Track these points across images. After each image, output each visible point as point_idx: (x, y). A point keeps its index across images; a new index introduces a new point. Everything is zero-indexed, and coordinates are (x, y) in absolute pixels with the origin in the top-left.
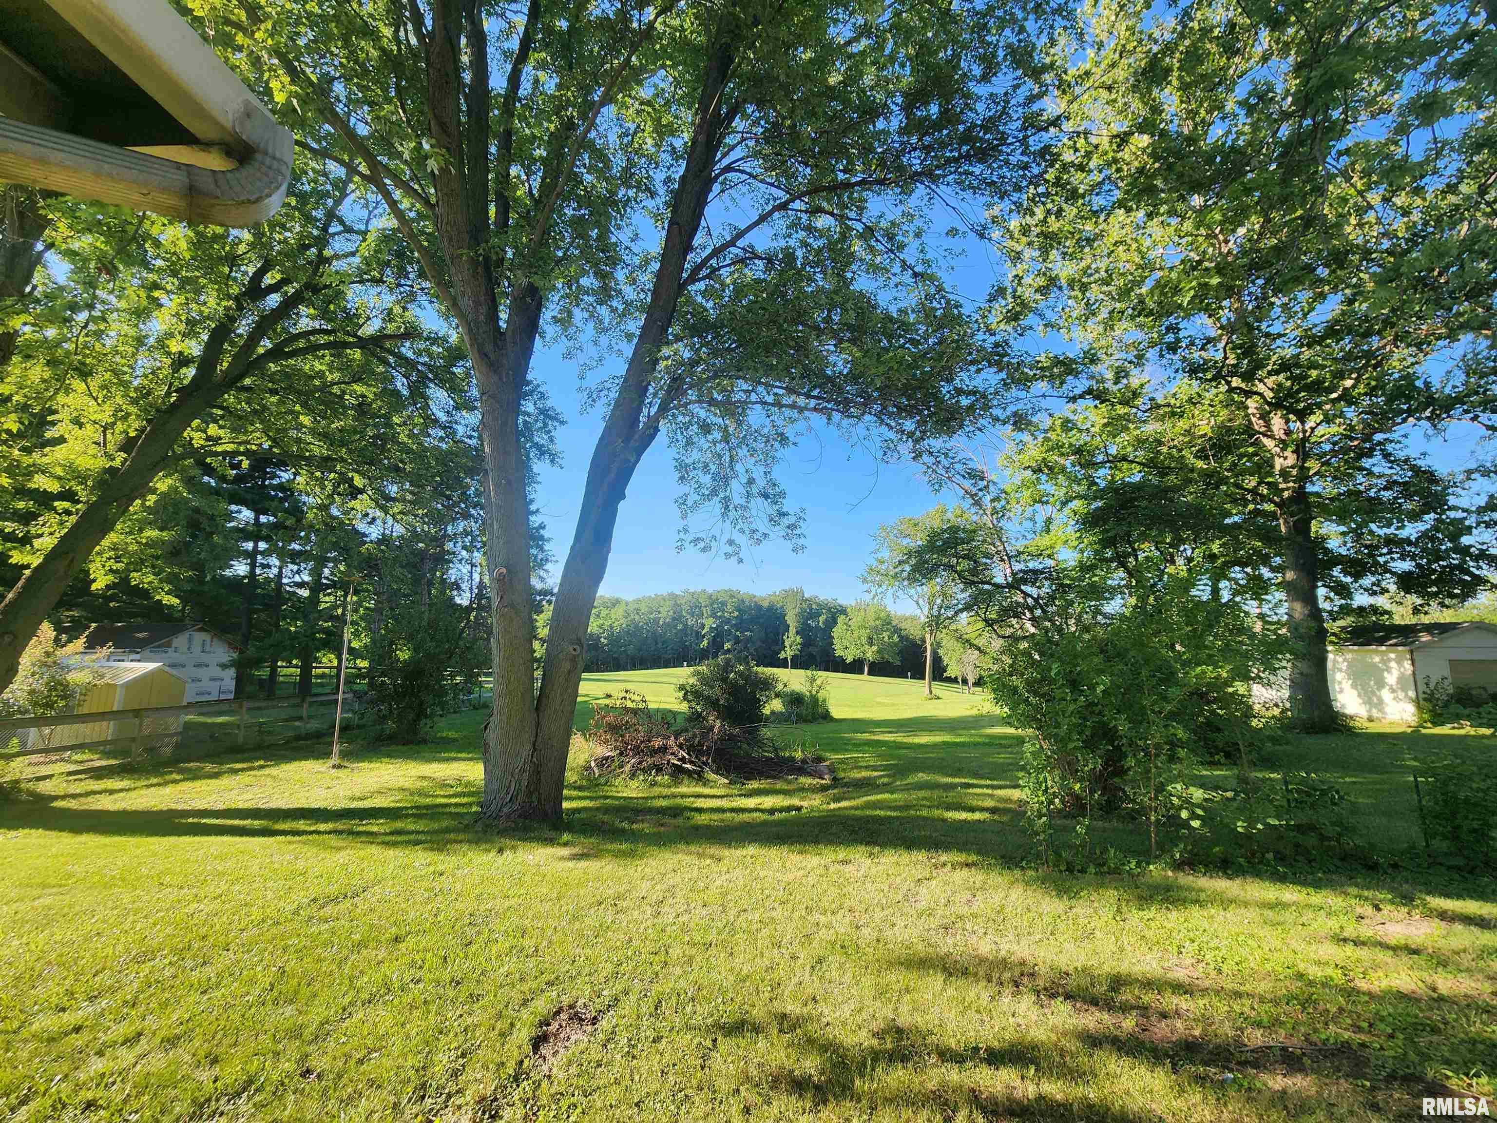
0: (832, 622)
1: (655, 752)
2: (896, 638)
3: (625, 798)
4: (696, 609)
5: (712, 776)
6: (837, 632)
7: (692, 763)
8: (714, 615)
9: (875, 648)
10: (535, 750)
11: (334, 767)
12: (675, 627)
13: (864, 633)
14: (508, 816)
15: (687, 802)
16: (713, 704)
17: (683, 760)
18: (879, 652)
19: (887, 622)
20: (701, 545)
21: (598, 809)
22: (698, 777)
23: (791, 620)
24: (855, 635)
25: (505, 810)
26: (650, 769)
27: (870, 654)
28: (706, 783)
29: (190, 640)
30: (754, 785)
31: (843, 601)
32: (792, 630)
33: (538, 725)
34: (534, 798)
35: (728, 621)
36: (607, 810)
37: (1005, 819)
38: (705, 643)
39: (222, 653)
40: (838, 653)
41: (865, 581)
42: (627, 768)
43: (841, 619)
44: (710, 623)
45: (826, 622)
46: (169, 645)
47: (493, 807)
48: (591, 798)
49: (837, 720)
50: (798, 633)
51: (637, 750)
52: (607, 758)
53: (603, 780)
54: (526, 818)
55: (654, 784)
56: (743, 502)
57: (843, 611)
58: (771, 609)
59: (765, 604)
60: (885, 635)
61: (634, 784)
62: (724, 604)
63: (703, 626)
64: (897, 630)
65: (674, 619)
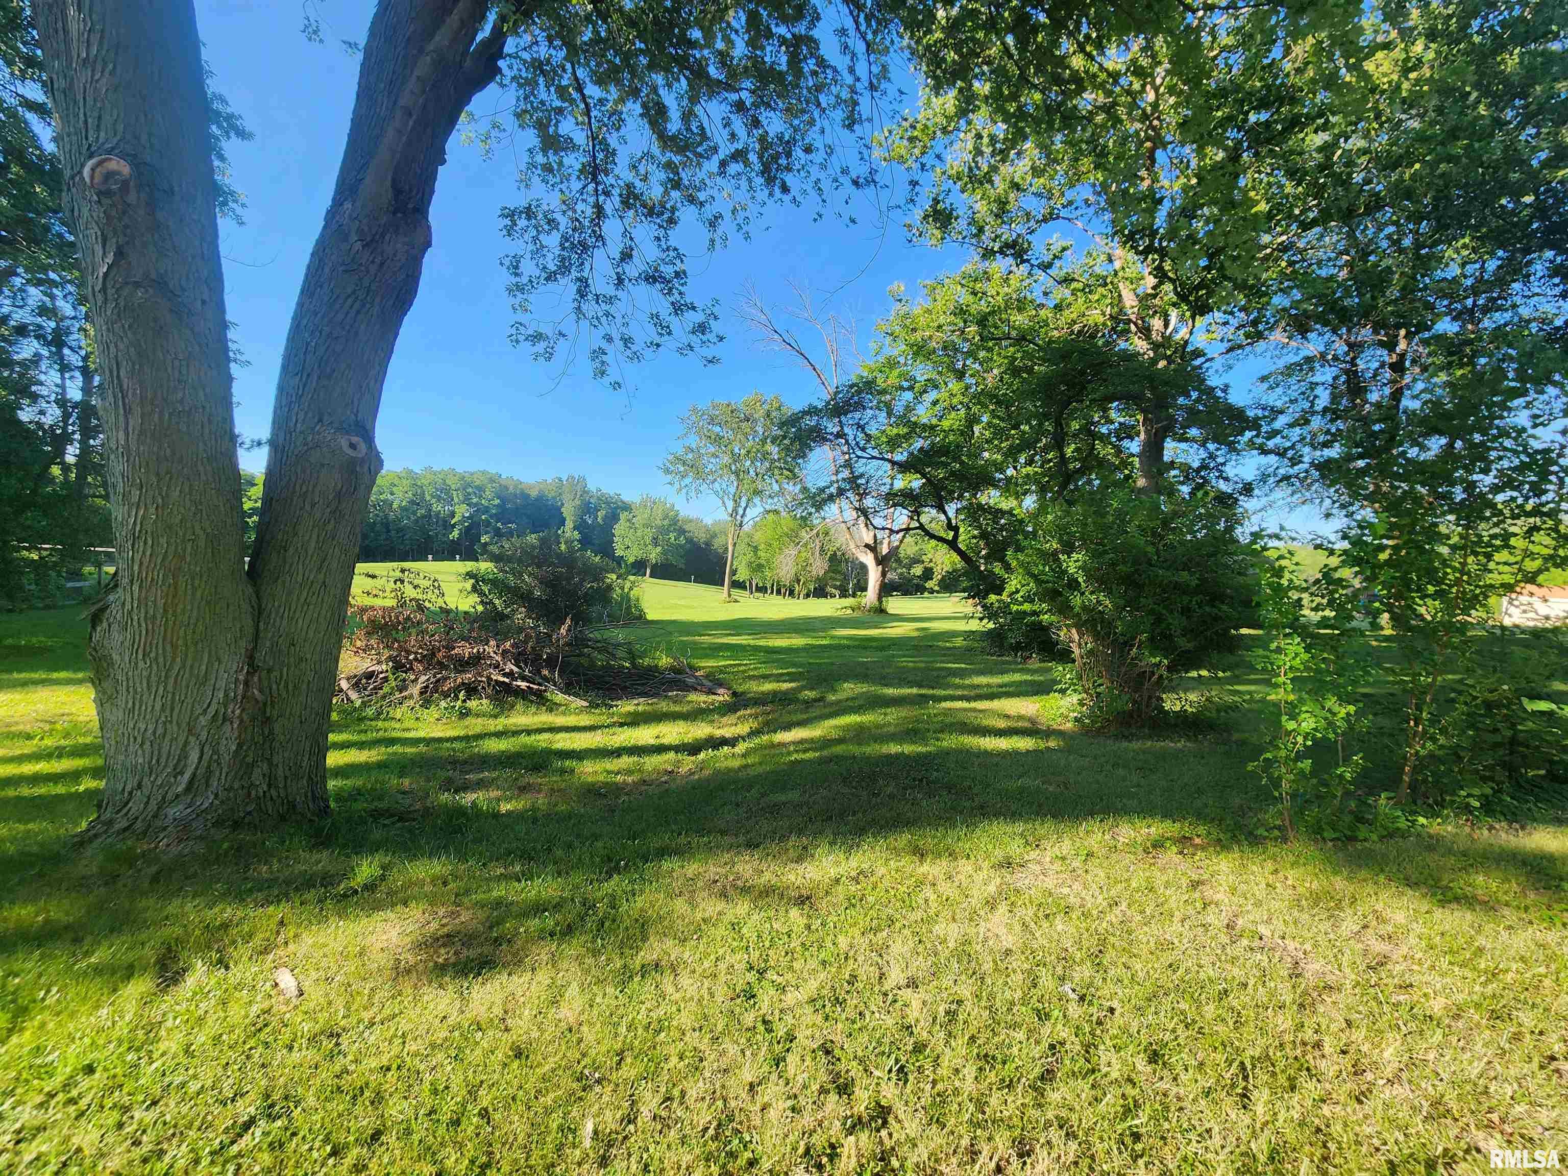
0: (613, 518)
1: (463, 665)
2: (682, 540)
3: (428, 741)
4: (444, 493)
5: (560, 697)
6: (619, 529)
7: (524, 679)
8: (467, 500)
9: (659, 549)
10: (253, 668)
12: (414, 513)
13: (649, 533)
14: (184, 827)
15: (542, 741)
16: (522, 597)
17: (510, 675)
18: (665, 552)
19: (675, 521)
20: (541, 346)
21: (381, 766)
22: (539, 699)
23: (568, 511)
24: (639, 534)
25: (174, 811)
26: (457, 690)
27: (654, 555)
28: (552, 707)
30: (627, 707)
31: (626, 497)
32: (569, 524)
33: (259, 613)
34: (257, 776)
35: (486, 510)
36: (403, 766)
37: (1052, 744)
38: (455, 534)
40: (619, 553)
41: (667, 471)
42: (415, 690)
43: (623, 516)
44: (462, 511)
45: (605, 518)
47: (135, 807)
48: (361, 745)
49: (653, 622)
50: (575, 528)
51: (429, 660)
52: (370, 675)
53: (370, 712)
54: (237, 825)
55: (464, 714)
56: (610, 290)
57: (627, 507)
58: (540, 498)
59: (534, 493)
60: (672, 536)
61: (433, 713)
62: (481, 489)
63: (453, 514)
64: (682, 531)
65: (412, 502)
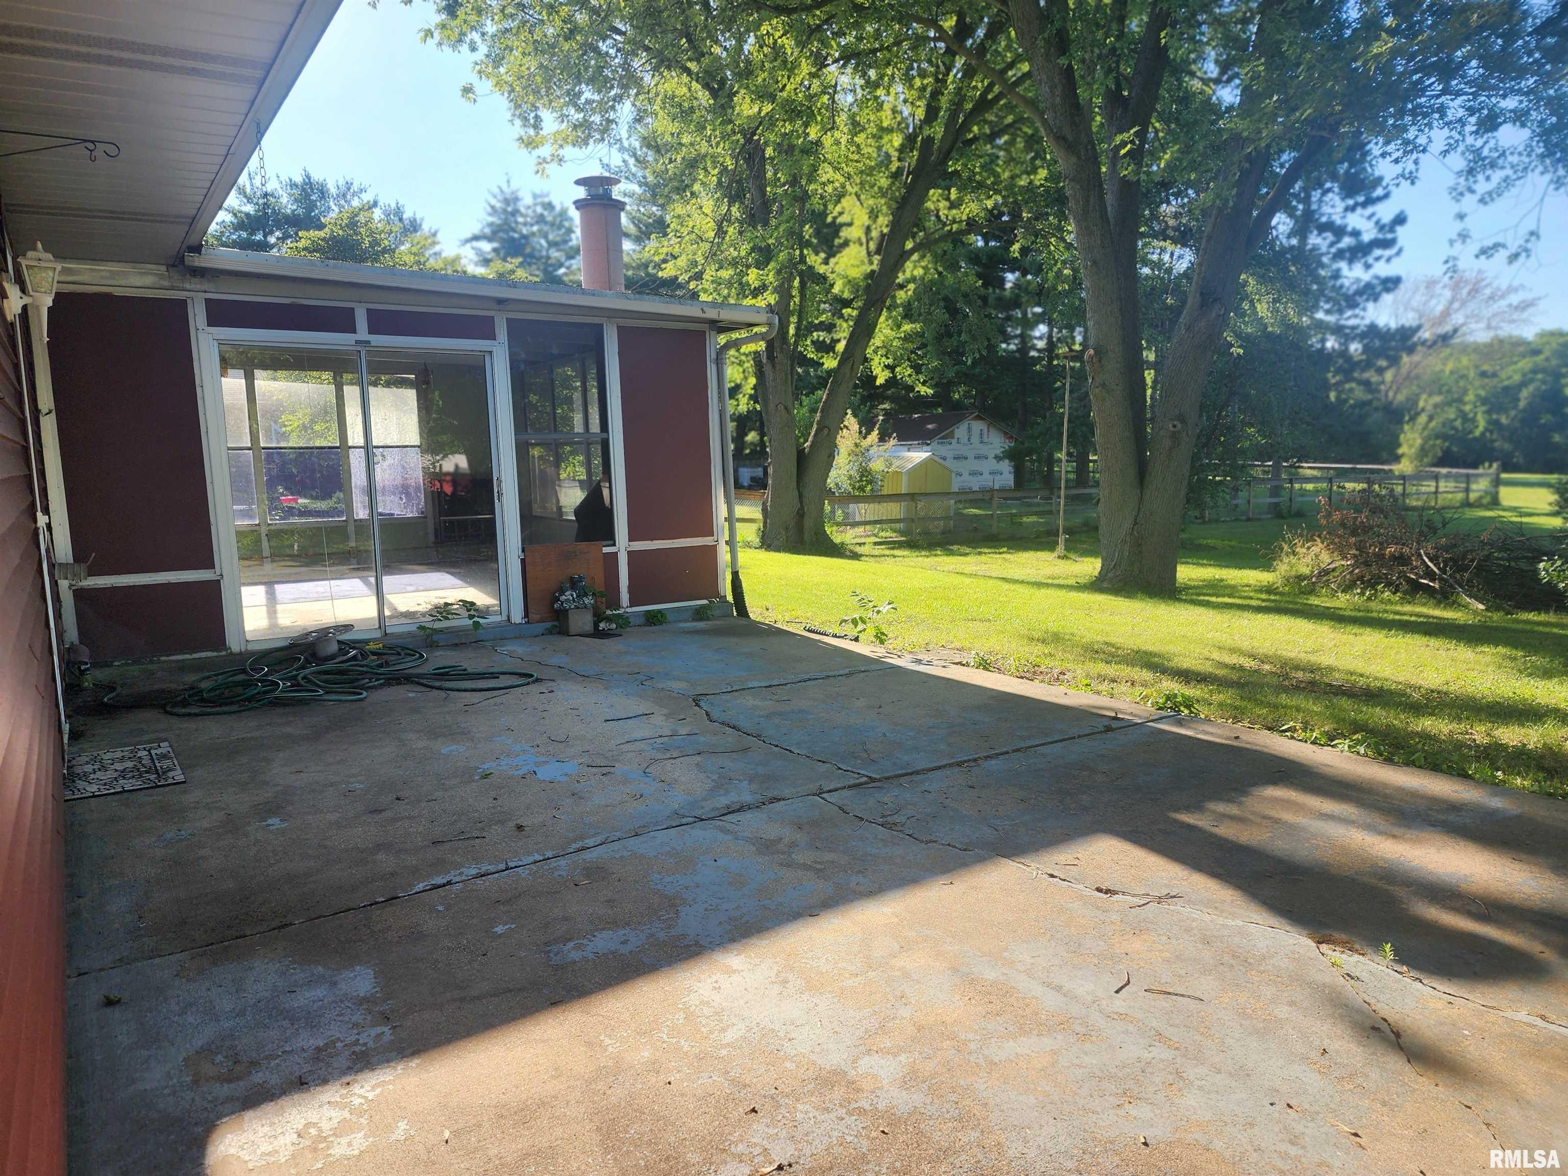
5: (1464, 600)
10: (1136, 523)
11: (1059, 557)
22: (1443, 597)
26: (1377, 582)
29: (969, 429)
33: (1141, 500)
39: (997, 442)
46: (951, 435)
